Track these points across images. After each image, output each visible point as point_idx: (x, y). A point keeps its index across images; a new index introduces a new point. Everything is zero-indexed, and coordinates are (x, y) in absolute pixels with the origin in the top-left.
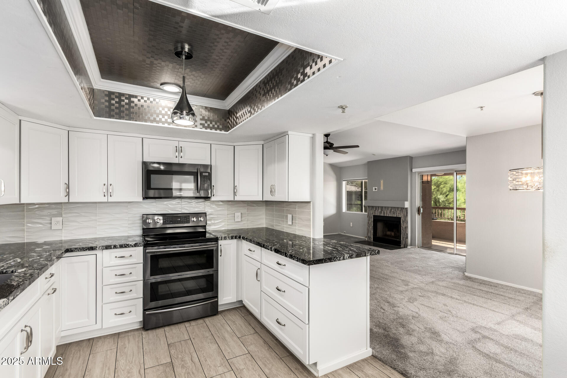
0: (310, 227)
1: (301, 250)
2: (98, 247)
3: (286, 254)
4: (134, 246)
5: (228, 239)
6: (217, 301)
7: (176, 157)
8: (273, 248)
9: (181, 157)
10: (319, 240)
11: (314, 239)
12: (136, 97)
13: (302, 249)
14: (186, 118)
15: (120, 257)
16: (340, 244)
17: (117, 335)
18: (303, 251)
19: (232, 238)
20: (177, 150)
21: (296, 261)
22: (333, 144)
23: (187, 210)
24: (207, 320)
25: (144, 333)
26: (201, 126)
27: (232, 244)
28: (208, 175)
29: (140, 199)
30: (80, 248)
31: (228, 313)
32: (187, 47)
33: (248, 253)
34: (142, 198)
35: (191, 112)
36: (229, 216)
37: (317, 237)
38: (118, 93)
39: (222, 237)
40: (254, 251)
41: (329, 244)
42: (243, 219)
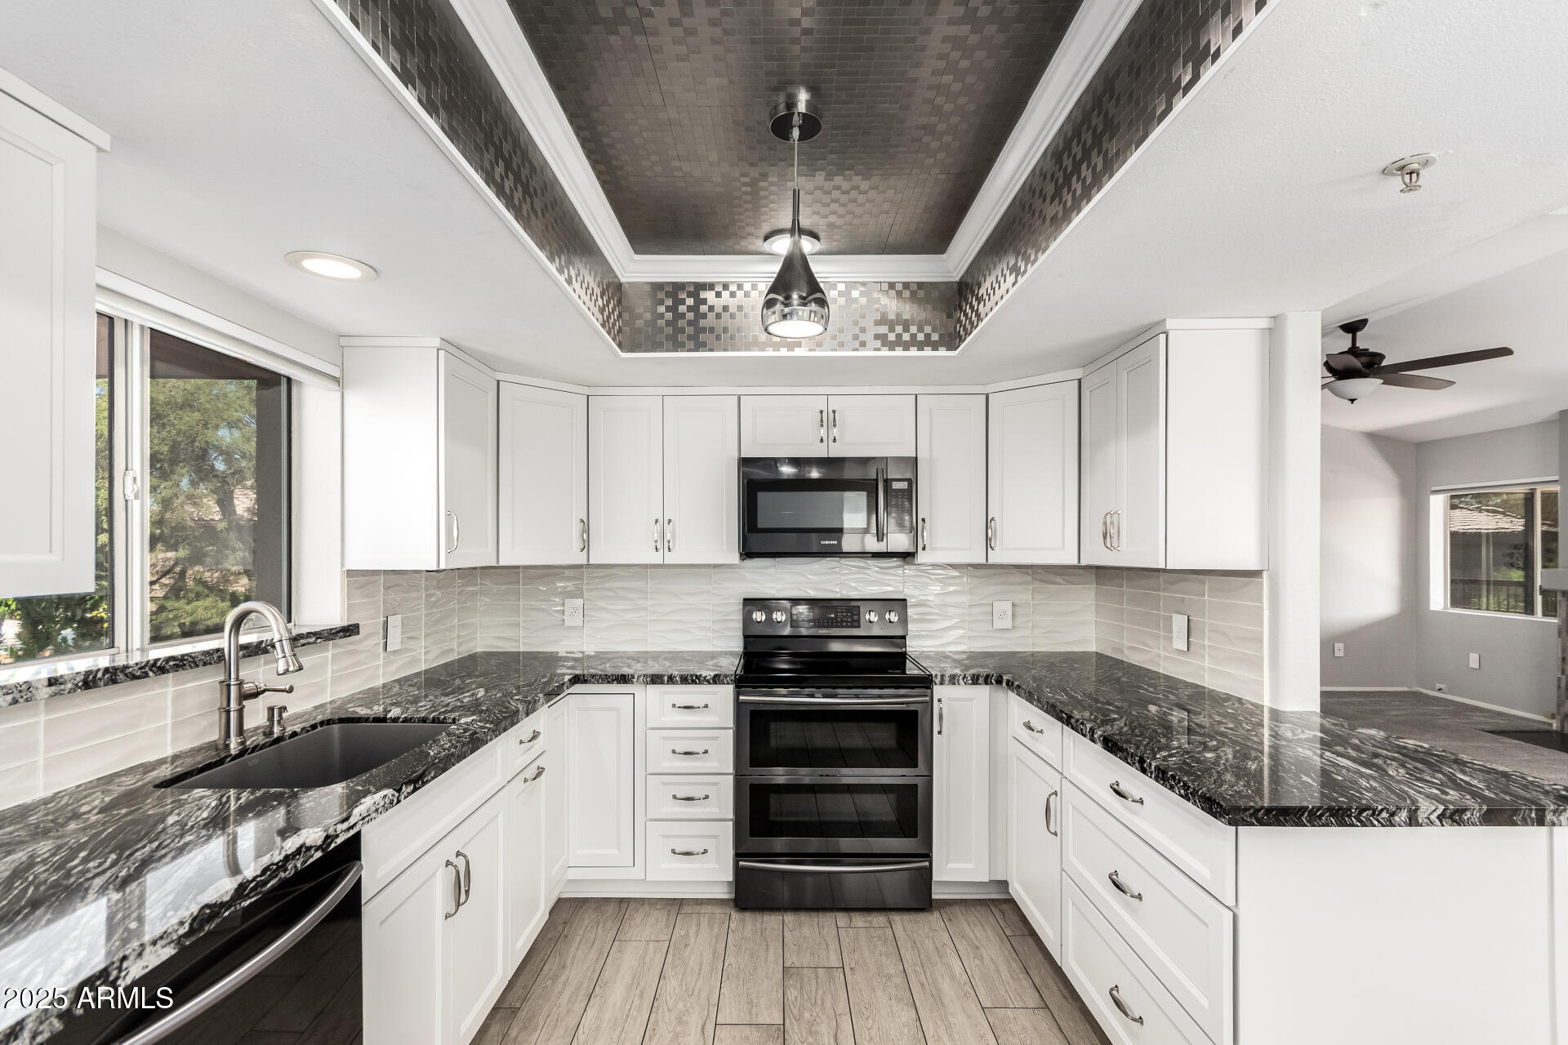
0: (1261, 668)
1: (1209, 755)
2: (636, 676)
3: (1142, 761)
4: (711, 681)
5: (961, 682)
6: (930, 869)
7: (822, 441)
8: (1099, 733)
9: (835, 440)
10: (1300, 719)
11: (1276, 715)
12: (711, 286)
13: (1215, 749)
14: (800, 313)
15: (685, 707)
16: (1402, 750)
17: (678, 904)
18: (1219, 757)
19: (975, 680)
20: (822, 421)
21: (1181, 796)
22: (1382, 357)
23: (854, 589)
24: (897, 918)
25: (735, 915)
26: (878, 343)
27: (975, 701)
28: (906, 487)
29: (734, 557)
30: (601, 675)
31: (961, 911)
32: (803, 98)
33: (1024, 734)
34: (738, 555)
35: (814, 293)
36: (975, 610)
37: (1288, 706)
38: (673, 283)
39: (942, 676)
40: (1041, 732)
41: (1344, 742)
42: (1019, 620)
